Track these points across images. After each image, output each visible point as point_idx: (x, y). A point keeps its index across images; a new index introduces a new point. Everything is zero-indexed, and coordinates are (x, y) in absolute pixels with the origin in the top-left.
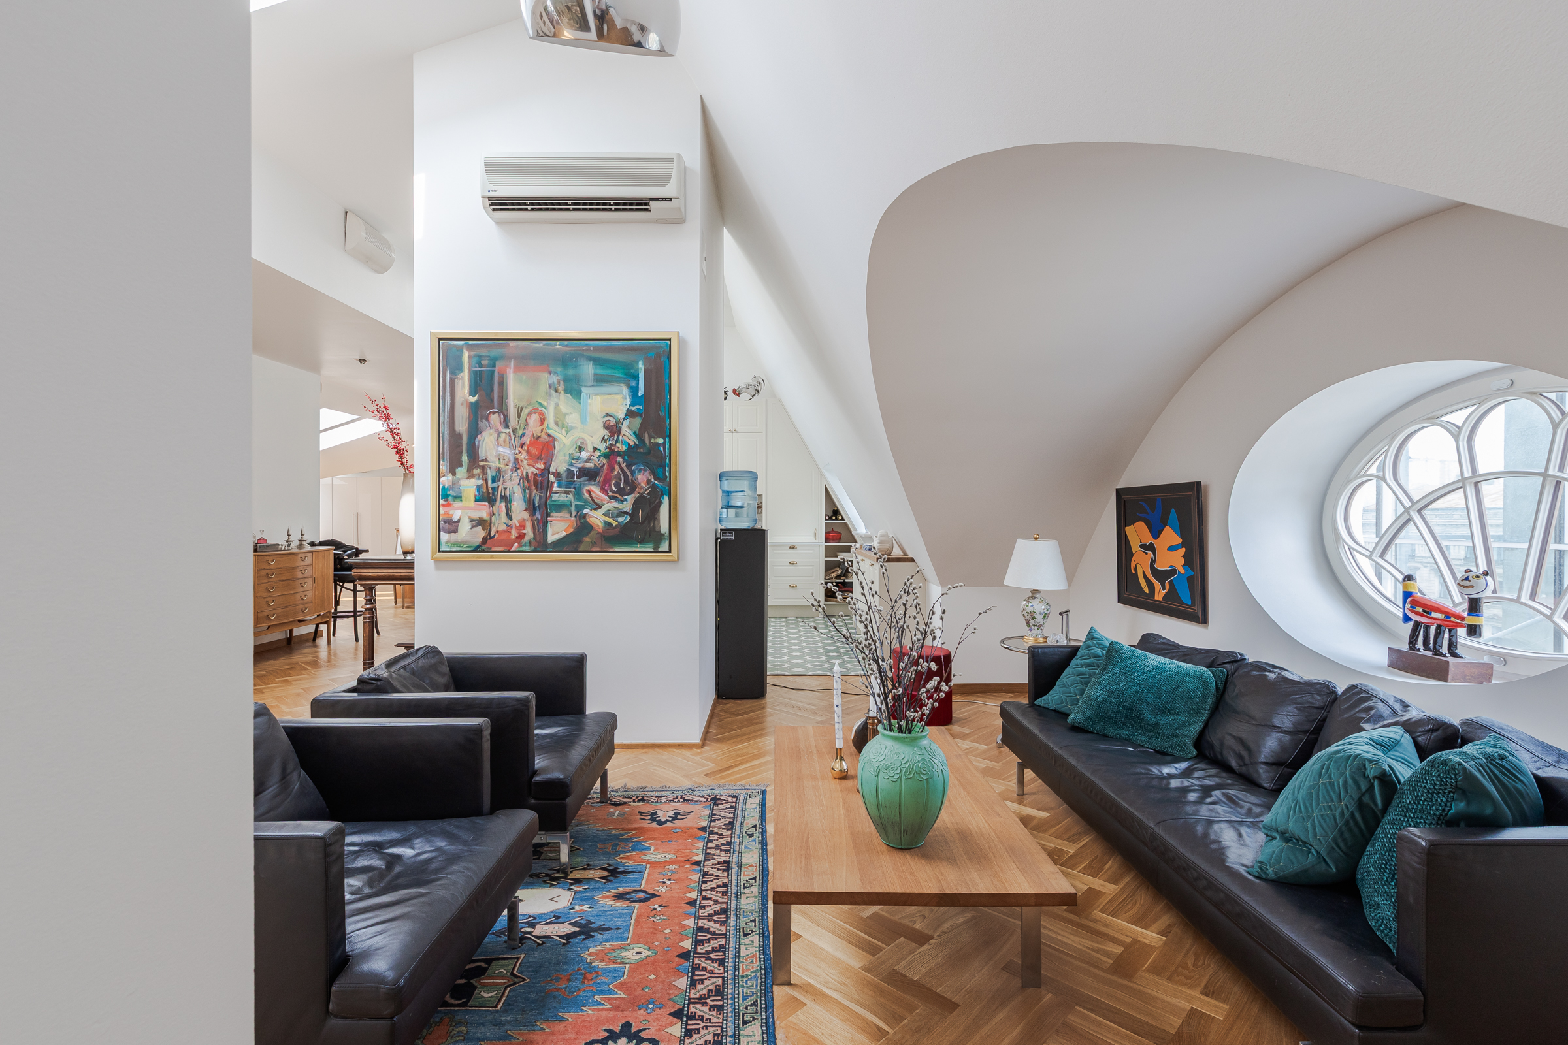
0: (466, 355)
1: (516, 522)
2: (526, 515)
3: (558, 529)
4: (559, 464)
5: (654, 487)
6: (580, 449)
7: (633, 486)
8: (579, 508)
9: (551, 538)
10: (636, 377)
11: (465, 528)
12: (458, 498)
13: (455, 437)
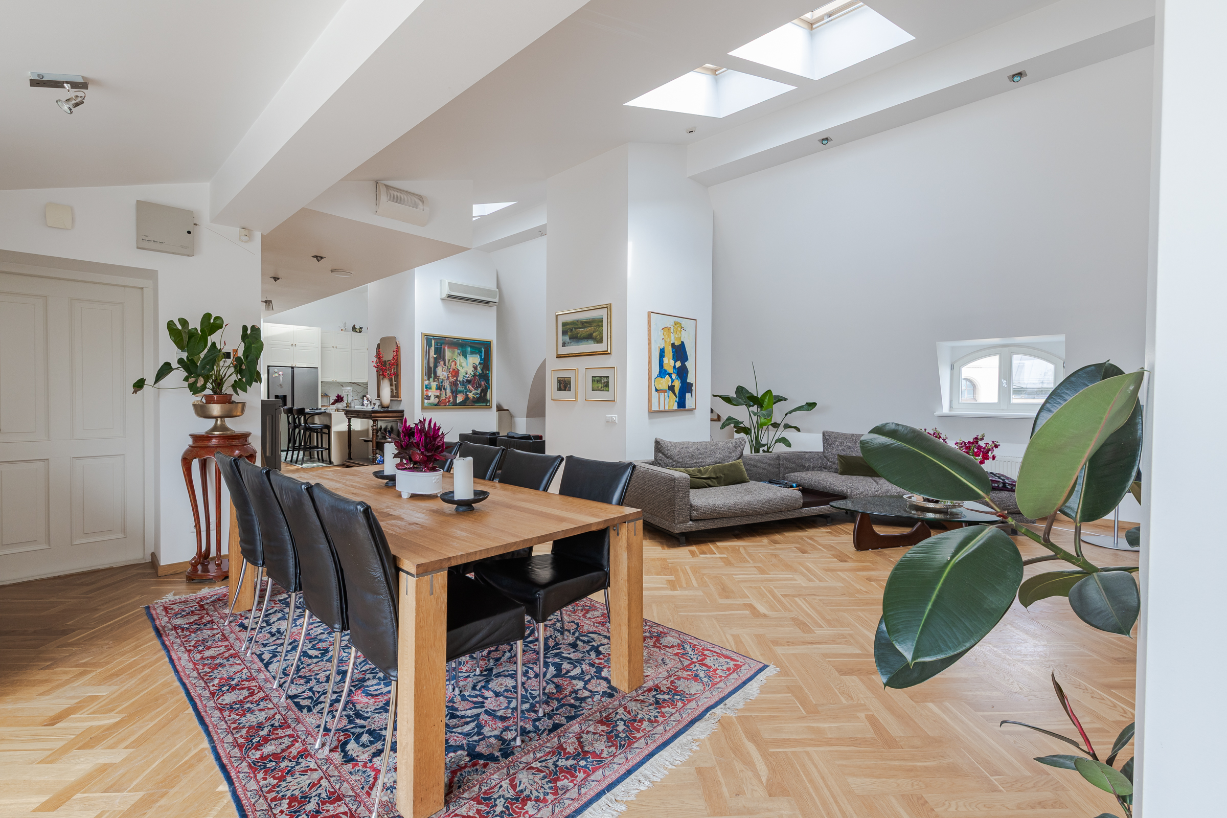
0: (433, 341)
1: (448, 396)
2: (451, 394)
3: (460, 399)
4: (460, 378)
5: (486, 386)
6: (466, 374)
7: (480, 385)
8: (466, 392)
9: (458, 402)
10: (482, 353)
11: (432, 398)
12: (430, 388)
13: (429, 368)
